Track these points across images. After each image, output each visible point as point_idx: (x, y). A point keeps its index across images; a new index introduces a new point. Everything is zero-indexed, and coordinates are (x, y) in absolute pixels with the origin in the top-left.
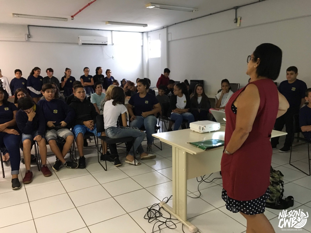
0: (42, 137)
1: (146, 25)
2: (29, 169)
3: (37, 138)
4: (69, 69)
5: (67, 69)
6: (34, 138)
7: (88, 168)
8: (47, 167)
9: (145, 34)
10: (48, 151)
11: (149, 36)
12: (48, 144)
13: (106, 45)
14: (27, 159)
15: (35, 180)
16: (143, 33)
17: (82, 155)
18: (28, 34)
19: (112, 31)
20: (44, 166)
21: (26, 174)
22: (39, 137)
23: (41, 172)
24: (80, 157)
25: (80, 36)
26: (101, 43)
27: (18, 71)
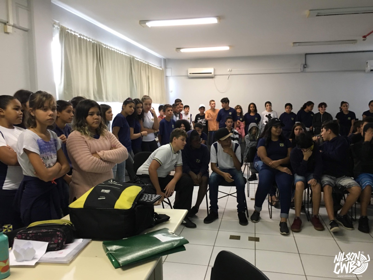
0: (317, 181)
2: (298, 215)
3: (311, 181)
4: (346, 103)
5: (343, 103)
6: (308, 181)
8: (318, 219)
14: (298, 204)
17: (364, 214)
18: (304, 63)
21: (295, 220)
22: (314, 181)
25: (368, 61)
27: (289, 105)
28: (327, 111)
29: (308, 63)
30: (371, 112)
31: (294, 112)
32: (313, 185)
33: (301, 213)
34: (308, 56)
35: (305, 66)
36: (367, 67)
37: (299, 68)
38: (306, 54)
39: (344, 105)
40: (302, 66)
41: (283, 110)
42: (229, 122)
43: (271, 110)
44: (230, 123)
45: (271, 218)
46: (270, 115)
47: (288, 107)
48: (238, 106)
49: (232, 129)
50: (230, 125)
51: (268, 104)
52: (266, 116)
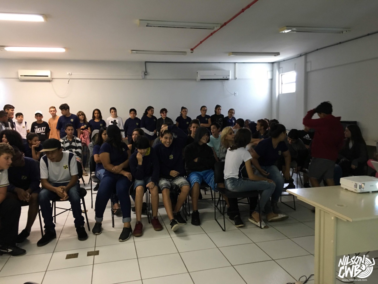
0: (155, 184)
1: (277, 54)
2: (139, 220)
3: (150, 184)
4: (185, 108)
5: (183, 108)
6: (146, 185)
9: (275, 65)
10: (160, 201)
11: (281, 66)
12: (161, 193)
13: (228, 79)
14: (139, 208)
16: (273, 63)
17: (195, 209)
18: (145, 71)
19: (235, 63)
20: (155, 217)
21: (136, 225)
22: (152, 184)
24: (194, 212)
25: (198, 71)
26: (222, 78)
27: (133, 111)
28: (168, 116)
29: (148, 70)
30: (203, 116)
31: (138, 118)
32: (151, 187)
34: (148, 64)
35: (146, 73)
36: (198, 76)
37: (141, 75)
38: (146, 62)
39: (183, 110)
40: (143, 73)
41: (128, 116)
42: (69, 130)
43: (116, 116)
44: (71, 131)
45: (113, 226)
46: (115, 121)
47: (132, 112)
48: (80, 112)
49: (73, 138)
50: (71, 133)
52: (112, 122)
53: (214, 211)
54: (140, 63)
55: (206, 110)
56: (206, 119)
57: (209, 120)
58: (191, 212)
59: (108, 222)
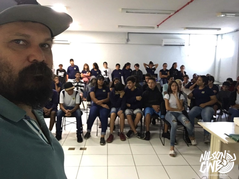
1: (220, 29)
2: (112, 133)
7: (151, 141)
8: (123, 134)
9: (219, 36)
11: (223, 37)
13: (184, 45)
15: (114, 141)
16: (217, 35)
17: (148, 130)
18: (127, 38)
19: (190, 34)
21: (110, 136)
23: (119, 137)
24: (147, 132)
25: (163, 39)
26: (180, 44)
27: (118, 65)
29: (130, 38)
30: (164, 70)
31: (121, 69)
33: (114, 132)
34: (129, 34)
35: (128, 40)
36: (162, 43)
37: (124, 41)
38: (128, 33)
40: (126, 40)
41: (115, 68)
42: (77, 75)
43: (107, 68)
44: (78, 76)
45: (97, 135)
46: (106, 70)
47: (118, 66)
49: (79, 80)
50: (78, 77)
51: (106, 63)
52: (104, 71)
53: (159, 133)
54: (124, 33)
55: (166, 66)
56: (166, 72)
57: (168, 73)
58: (145, 132)
59: (94, 132)
